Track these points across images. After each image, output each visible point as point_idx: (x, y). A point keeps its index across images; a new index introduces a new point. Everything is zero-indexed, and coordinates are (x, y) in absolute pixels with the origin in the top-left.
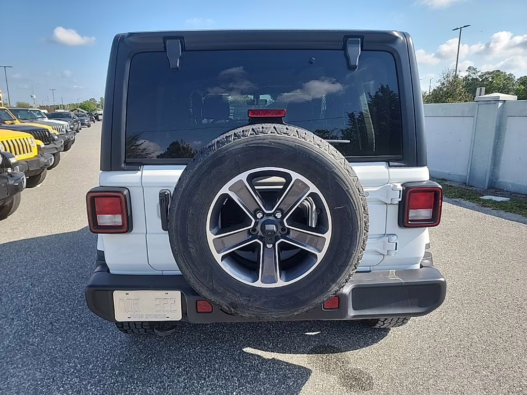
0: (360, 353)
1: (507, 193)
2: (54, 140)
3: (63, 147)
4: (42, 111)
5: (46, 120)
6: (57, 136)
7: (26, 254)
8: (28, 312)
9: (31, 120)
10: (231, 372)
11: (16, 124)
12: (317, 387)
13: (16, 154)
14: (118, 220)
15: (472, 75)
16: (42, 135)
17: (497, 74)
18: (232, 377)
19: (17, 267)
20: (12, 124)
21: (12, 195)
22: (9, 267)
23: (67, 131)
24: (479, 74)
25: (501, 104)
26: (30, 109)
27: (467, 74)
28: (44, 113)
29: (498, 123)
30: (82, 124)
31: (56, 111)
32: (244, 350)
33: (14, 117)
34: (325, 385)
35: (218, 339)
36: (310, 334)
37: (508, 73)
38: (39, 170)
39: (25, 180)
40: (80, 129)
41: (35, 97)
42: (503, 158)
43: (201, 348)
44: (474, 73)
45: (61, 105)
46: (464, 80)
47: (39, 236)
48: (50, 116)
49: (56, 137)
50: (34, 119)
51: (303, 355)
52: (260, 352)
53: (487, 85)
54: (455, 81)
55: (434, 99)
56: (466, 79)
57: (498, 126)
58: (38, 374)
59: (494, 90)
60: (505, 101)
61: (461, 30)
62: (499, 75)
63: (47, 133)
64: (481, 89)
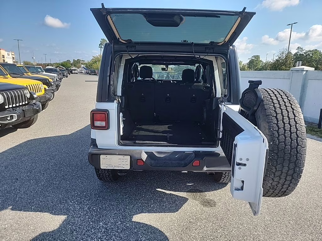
0: (212, 193)
1: (307, 123)
2: (51, 85)
3: (56, 89)
5: (44, 73)
7: (44, 145)
8: (51, 171)
9: (37, 73)
10: (150, 198)
11: (30, 75)
12: (190, 205)
13: (36, 92)
14: (103, 124)
15: (300, 52)
17: (316, 51)
18: (151, 200)
19: (41, 151)
20: (28, 75)
21: (34, 114)
22: (37, 150)
23: (57, 80)
24: (304, 51)
25: (305, 72)
27: (297, 51)
29: (303, 83)
30: (63, 76)
32: (157, 189)
33: (27, 71)
34: (193, 204)
35: (144, 185)
36: (189, 184)
38: (45, 102)
39: (41, 106)
40: (62, 78)
41: (34, 58)
42: (305, 103)
43: (136, 188)
45: (50, 64)
46: (294, 55)
48: (46, 71)
49: (53, 84)
50: (38, 72)
51: (184, 193)
52: (164, 191)
53: (309, 58)
54: (287, 56)
55: (274, 66)
56: (296, 54)
57: (303, 85)
58: (60, 196)
59: (313, 61)
60: (307, 71)
61: (292, 25)
62: (316, 53)
63: (48, 81)
64: (299, 62)
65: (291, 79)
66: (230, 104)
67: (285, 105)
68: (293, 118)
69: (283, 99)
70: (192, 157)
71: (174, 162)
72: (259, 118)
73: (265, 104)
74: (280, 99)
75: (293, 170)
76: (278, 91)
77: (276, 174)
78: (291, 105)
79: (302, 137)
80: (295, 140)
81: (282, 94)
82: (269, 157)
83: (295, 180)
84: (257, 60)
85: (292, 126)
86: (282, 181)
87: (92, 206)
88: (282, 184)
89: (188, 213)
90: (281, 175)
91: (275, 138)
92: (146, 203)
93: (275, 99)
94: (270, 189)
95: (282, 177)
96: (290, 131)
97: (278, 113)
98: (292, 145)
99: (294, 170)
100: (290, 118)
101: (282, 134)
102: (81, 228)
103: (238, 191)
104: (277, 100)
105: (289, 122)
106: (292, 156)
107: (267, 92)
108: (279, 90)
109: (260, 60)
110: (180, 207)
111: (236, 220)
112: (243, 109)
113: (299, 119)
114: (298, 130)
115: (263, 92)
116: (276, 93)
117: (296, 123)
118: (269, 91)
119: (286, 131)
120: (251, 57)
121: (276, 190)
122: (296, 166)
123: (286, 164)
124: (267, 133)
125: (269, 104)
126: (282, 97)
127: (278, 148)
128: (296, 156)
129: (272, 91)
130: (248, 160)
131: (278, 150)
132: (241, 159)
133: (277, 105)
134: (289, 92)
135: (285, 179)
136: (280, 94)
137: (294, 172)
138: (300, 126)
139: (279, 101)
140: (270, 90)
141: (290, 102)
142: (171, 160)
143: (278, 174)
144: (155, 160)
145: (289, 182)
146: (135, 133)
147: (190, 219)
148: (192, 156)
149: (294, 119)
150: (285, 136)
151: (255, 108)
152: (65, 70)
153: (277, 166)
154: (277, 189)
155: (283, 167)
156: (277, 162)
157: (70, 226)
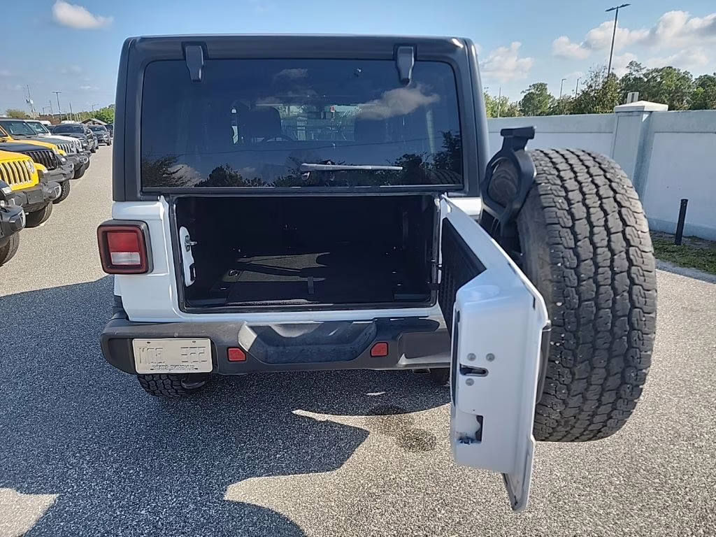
2: (60, 163)
3: (73, 172)
4: (43, 122)
5: (49, 136)
6: (65, 157)
7: (29, 309)
8: (35, 376)
9: (29, 136)
10: (276, 435)
11: (8, 141)
12: (372, 447)
13: (10, 183)
14: (135, 258)
15: (634, 73)
16: (45, 156)
17: (668, 71)
18: (277, 439)
20: (3, 141)
21: (7, 235)
23: (78, 152)
24: (644, 71)
25: (647, 115)
26: (25, 121)
27: (628, 71)
28: (46, 125)
29: (642, 141)
30: (100, 141)
31: (63, 122)
32: (294, 412)
33: (5, 132)
34: (381, 446)
36: (372, 394)
37: (682, 71)
38: (41, 203)
39: (24, 217)
40: (97, 148)
41: (32, 102)
44: (637, 70)
45: (69, 114)
46: (623, 80)
47: (45, 288)
48: (54, 131)
49: (64, 160)
50: (31, 134)
51: (360, 417)
52: (311, 415)
53: (654, 87)
54: (606, 83)
55: (577, 106)
56: (626, 79)
57: (641, 145)
58: (49, 441)
59: (663, 93)
60: (651, 112)
61: (617, 11)
62: (671, 74)
63: (50, 153)
64: (633, 94)
65: (614, 132)
66: (461, 197)
67: (597, 194)
68: (621, 229)
69: (591, 176)
70: (370, 334)
71: (323, 348)
72: (524, 231)
73: (542, 193)
74: (583, 176)
75: (619, 376)
76: (578, 156)
77: (574, 387)
78: (615, 192)
79: (644, 284)
80: (626, 294)
81: (590, 163)
82: (552, 343)
83: (626, 403)
84: (541, 95)
85: (617, 252)
86: (590, 406)
87: (126, 466)
88: (590, 413)
89: (367, 471)
90: (586, 390)
91: (569, 288)
92: (263, 449)
93: (570, 179)
94: (558, 426)
95: (589, 395)
96: (611, 267)
97: (577, 218)
98: (618, 307)
99: (623, 377)
100: (613, 231)
101: (589, 278)
102: (90, 525)
103: (468, 443)
104: (576, 180)
105: (609, 241)
106: (616, 336)
107: (550, 158)
108: (583, 153)
109: (548, 93)
110: (346, 456)
111: (482, 481)
112: (487, 209)
113: (635, 232)
114: (635, 263)
115: (537, 159)
116: (573, 160)
117: (629, 244)
118: (553, 155)
119: (599, 267)
120: (528, 88)
121: (574, 427)
122: (628, 365)
123: (600, 361)
124: (546, 276)
125: (553, 193)
126: (588, 173)
127: (577, 316)
128: (629, 336)
129: (563, 155)
130: (491, 357)
131: (578, 322)
132: (472, 357)
133: (575, 196)
134: (608, 157)
135: (599, 400)
136: (583, 164)
137: (624, 382)
138: (639, 252)
139: (580, 183)
140: (557, 152)
141: (610, 186)
142: (316, 344)
143: (578, 387)
144: (277, 346)
145: (609, 408)
146: (231, 277)
147: (370, 485)
148: (370, 331)
149: (623, 232)
150: (596, 282)
151: (517, 206)
152: (103, 129)
153: (574, 365)
154: (577, 425)
155: (593, 368)
156: (575, 356)
157: (62, 524)
